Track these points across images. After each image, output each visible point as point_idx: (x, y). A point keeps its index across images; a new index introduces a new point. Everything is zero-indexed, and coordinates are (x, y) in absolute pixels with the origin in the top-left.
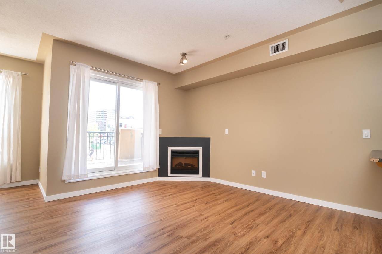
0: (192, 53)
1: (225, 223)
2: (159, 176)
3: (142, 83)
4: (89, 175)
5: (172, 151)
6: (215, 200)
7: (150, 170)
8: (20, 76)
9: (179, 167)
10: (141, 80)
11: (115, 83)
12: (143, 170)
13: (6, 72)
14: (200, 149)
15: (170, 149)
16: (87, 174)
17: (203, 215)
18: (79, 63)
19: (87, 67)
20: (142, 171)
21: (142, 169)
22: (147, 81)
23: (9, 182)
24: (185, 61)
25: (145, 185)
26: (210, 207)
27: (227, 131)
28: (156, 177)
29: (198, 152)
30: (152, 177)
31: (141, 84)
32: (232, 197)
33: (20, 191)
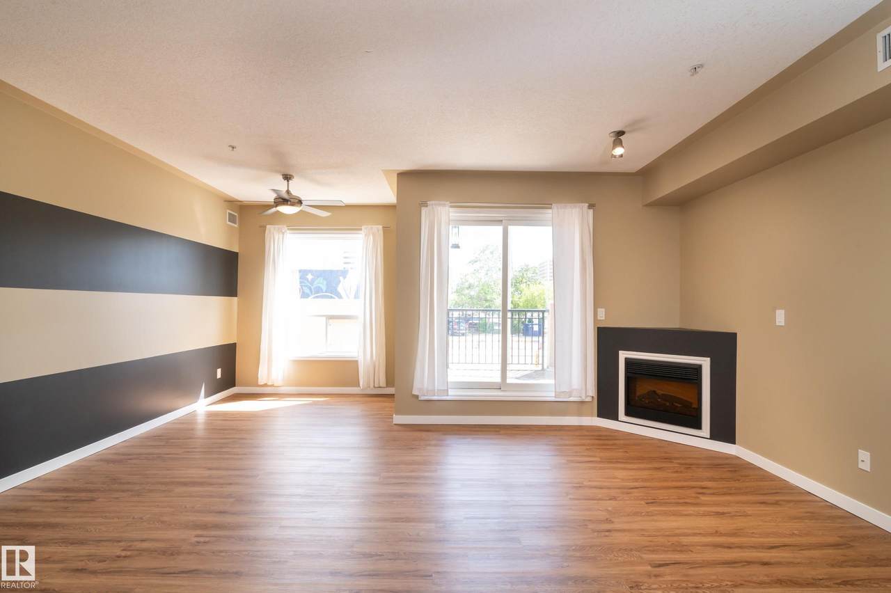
0: (636, 125)
1: (641, 558)
2: (598, 416)
3: (550, 211)
4: (451, 392)
5: (629, 362)
6: (686, 503)
7: (572, 399)
8: (381, 232)
9: (647, 402)
10: (546, 205)
11: (499, 222)
12: (555, 397)
13: (366, 228)
14: (705, 363)
15: (623, 355)
16: (447, 390)
17: (612, 522)
18: (431, 202)
19: (444, 205)
20: (553, 399)
21: (553, 394)
22: (563, 205)
23: (372, 386)
24: (619, 151)
25: (560, 430)
26: (649, 514)
27: (780, 318)
28: (592, 416)
29: (698, 369)
30: (580, 414)
31: (548, 214)
32: (749, 513)
33: (379, 402)
